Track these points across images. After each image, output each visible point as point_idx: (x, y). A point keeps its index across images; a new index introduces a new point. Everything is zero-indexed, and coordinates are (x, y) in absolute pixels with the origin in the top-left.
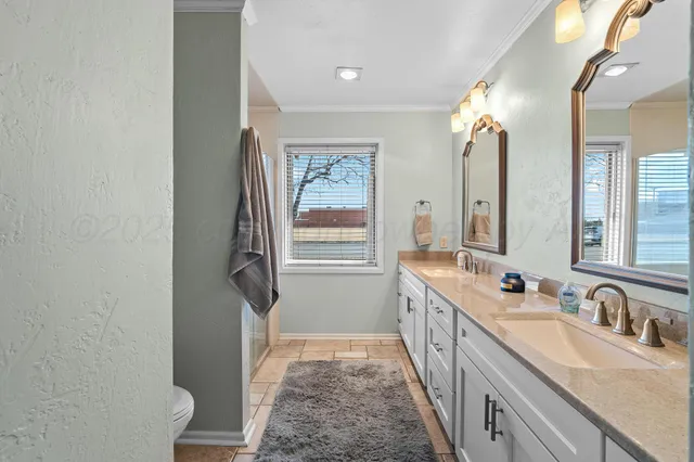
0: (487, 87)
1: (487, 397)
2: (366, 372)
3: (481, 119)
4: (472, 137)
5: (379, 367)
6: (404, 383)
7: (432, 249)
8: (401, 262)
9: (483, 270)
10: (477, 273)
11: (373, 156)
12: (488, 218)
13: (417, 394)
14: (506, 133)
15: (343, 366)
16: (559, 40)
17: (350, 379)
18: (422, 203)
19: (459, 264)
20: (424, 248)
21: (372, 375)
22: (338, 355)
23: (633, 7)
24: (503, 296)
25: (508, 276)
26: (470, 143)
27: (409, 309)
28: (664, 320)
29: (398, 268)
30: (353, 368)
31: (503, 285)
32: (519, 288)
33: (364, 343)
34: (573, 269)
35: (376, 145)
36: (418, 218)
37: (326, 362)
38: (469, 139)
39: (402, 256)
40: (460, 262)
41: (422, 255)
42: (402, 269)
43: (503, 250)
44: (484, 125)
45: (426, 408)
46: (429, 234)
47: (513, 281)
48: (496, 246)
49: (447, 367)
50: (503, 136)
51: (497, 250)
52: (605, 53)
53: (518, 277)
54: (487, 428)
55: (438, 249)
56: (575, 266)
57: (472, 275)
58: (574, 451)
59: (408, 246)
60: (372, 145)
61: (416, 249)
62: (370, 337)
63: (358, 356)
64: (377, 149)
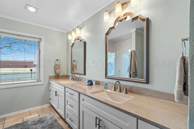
0: (80, 28)
1: (96, 117)
2: (41, 121)
3: (78, 37)
4: (74, 42)
5: (45, 118)
6: (56, 120)
7: (61, 74)
8: (50, 79)
9: (78, 80)
10: (77, 81)
11: (39, 42)
12: (76, 65)
13: (61, 122)
14: (86, 42)
15: (29, 123)
16: (105, 21)
17: (34, 127)
18: (57, 60)
19: (70, 79)
20: (58, 75)
21: (43, 122)
22: (25, 118)
23: (120, 19)
24: (88, 87)
25: (89, 81)
26: (74, 43)
27: (56, 95)
28: (128, 88)
29: (49, 81)
30: (34, 122)
31: (88, 84)
32: (92, 84)
33: (36, 110)
34: (105, 78)
35: (41, 39)
36: (56, 65)
37: (20, 124)
38: (73, 42)
39: (51, 78)
40: (70, 78)
41: (57, 77)
42: (51, 82)
43: (85, 74)
44: (79, 39)
45: (65, 126)
46: (60, 70)
47: (90, 82)
48: (83, 73)
49: (76, 111)
50: (85, 43)
51: (83, 74)
52: (113, 27)
53: (91, 81)
54: (96, 127)
55: (62, 75)
56: (106, 77)
57: (76, 82)
58: (128, 125)
59: (53, 74)
60: (39, 39)
61: (55, 75)
62: (39, 108)
63: (35, 116)
64: (41, 41)
